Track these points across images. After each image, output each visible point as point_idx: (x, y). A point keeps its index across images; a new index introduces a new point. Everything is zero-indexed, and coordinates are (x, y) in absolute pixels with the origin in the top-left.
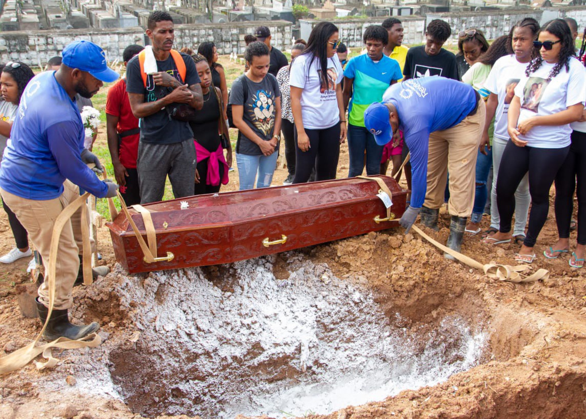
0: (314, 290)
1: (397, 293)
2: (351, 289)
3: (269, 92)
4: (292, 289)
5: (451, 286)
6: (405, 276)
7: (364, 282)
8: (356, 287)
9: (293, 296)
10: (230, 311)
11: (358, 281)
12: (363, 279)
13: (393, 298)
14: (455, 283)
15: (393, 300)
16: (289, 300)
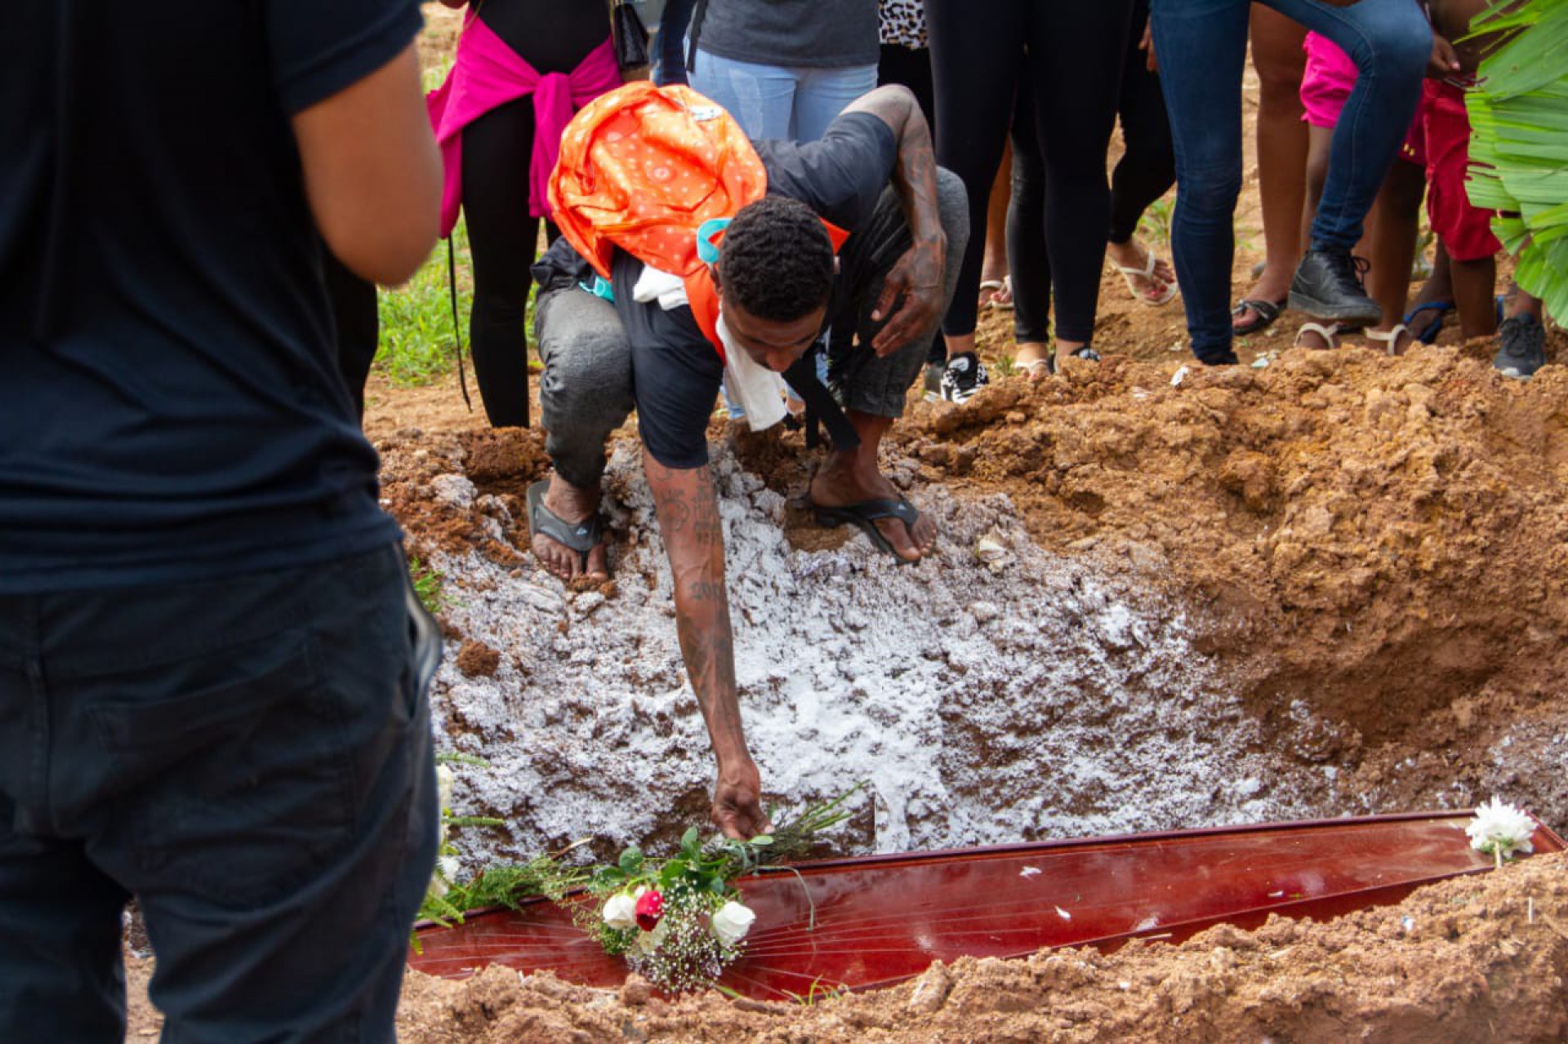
0: (944, 594)
1: (1294, 617)
2: (1092, 591)
4: (850, 588)
5: (1537, 595)
6: (1332, 548)
7: (1153, 568)
8: (1117, 585)
9: (855, 615)
10: (593, 663)
11: (1125, 563)
12: (1147, 555)
13: (1279, 639)
14: (1555, 584)
15: (1279, 647)
16: (838, 630)
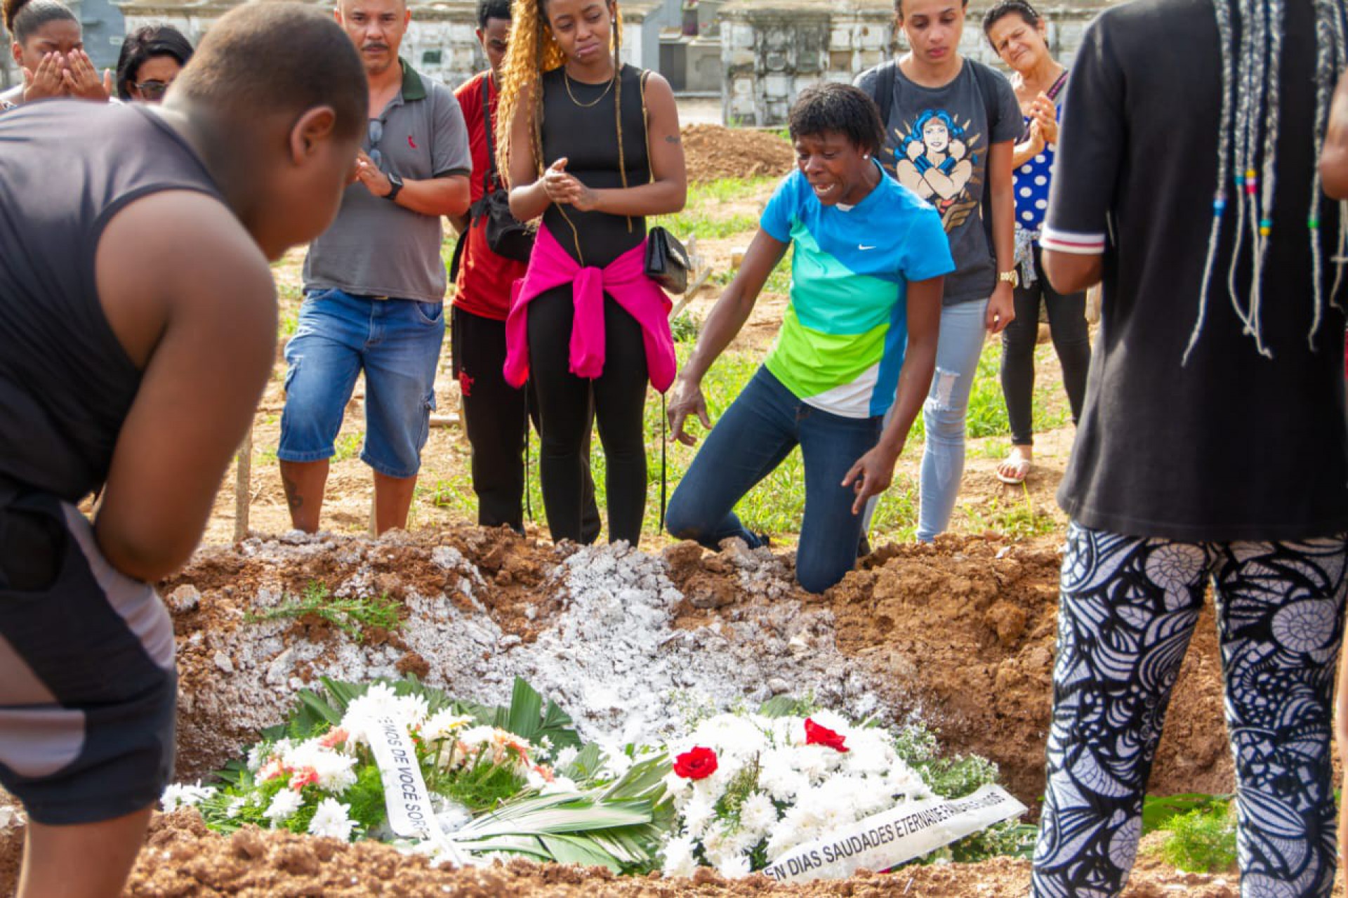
0: (750, 669)
1: (1002, 722)
2: (855, 682)
3: (961, 121)
4: (691, 657)
5: (1185, 732)
6: (1041, 677)
7: (903, 672)
8: (875, 680)
9: (688, 676)
10: (498, 682)
11: (884, 666)
12: (900, 662)
13: (989, 737)
14: (1197, 726)
15: (990, 743)
16: (676, 685)
